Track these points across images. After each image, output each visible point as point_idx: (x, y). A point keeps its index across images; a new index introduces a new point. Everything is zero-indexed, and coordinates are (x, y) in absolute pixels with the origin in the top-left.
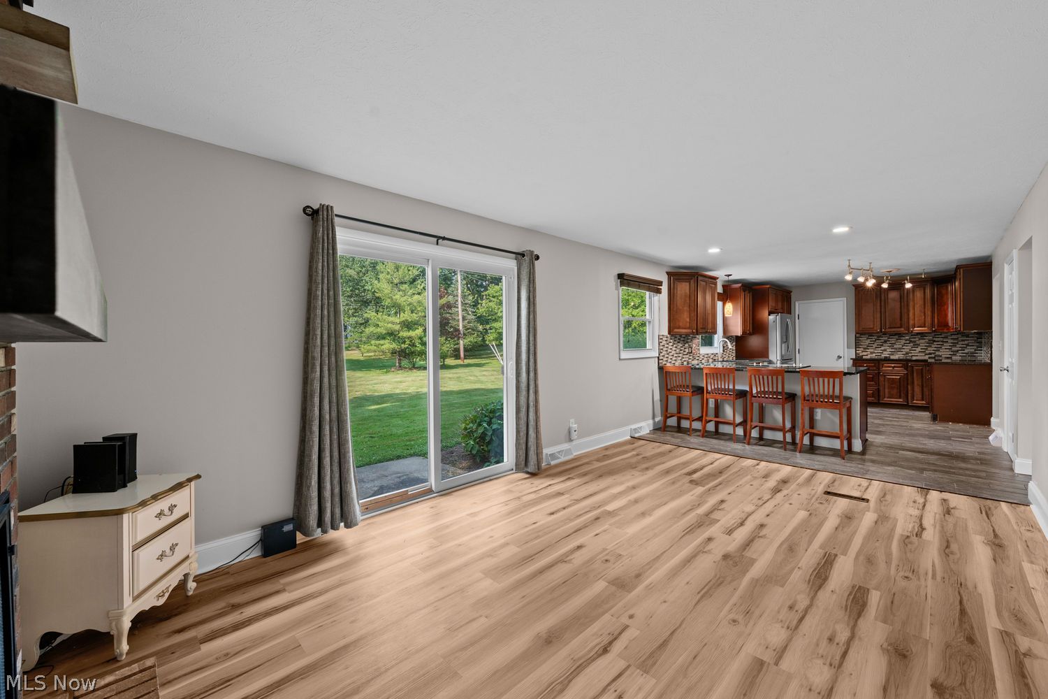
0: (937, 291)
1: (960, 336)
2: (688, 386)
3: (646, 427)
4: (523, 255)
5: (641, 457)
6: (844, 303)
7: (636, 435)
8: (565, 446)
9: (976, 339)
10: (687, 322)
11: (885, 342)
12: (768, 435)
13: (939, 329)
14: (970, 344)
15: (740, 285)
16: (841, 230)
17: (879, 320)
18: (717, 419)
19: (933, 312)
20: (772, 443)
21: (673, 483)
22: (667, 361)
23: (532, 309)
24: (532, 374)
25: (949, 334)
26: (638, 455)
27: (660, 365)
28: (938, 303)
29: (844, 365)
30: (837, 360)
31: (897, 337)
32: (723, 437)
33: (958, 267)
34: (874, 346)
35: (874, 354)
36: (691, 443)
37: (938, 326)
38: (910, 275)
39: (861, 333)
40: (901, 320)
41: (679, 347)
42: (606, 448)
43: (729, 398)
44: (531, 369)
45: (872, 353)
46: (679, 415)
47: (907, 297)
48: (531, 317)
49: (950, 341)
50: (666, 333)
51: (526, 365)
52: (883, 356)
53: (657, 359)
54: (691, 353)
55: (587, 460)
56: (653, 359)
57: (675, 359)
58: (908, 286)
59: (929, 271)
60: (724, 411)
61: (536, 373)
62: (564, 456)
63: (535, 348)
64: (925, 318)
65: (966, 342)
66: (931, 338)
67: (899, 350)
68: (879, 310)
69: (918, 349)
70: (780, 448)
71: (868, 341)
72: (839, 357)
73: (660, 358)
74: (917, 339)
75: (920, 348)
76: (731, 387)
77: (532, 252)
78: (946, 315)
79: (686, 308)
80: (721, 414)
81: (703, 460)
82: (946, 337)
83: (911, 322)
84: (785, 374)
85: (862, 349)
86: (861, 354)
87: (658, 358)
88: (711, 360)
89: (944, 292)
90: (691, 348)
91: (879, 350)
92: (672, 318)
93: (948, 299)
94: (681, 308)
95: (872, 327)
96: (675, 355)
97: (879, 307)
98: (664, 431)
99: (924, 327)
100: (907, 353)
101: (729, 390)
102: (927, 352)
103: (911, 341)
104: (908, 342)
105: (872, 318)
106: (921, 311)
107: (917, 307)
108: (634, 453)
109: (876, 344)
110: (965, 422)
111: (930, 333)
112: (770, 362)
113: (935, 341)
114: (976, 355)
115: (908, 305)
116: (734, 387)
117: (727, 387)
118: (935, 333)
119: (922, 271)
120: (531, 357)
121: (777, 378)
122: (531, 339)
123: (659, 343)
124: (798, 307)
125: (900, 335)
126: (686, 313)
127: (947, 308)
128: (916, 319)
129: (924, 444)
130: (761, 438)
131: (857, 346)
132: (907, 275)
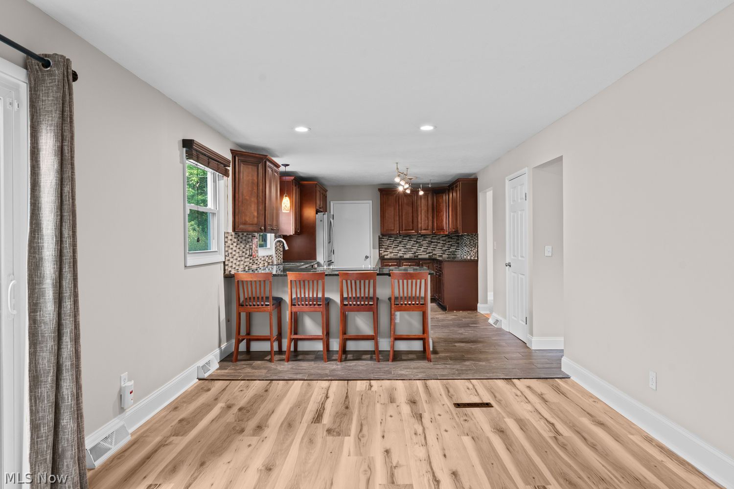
0: (436, 200)
1: (447, 238)
2: (267, 298)
3: (212, 360)
4: (47, 64)
5: (235, 410)
6: (370, 206)
7: (206, 375)
8: (115, 424)
9: (455, 240)
10: (254, 217)
11: (400, 242)
12: (352, 346)
13: (436, 233)
14: (453, 245)
15: (292, 178)
16: (427, 128)
17: (398, 222)
18: (296, 337)
19: (433, 218)
20: (358, 355)
21: (311, 441)
22: (232, 266)
23: (67, 174)
24: (68, 305)
25: (441, 236)
26: (229, 407)
27: (227, 272)
28: (436, 211)
29: (370, 265)
30: (365, 260)
31: (408, 238)
32: (308, 357)
33: (457, 181)
34: (393, 246)
35: (393, 254)
36: (280, 372)
37: (437, 229)
38: (423, 184)
39: (385, 235)
40: (413, 223)
41: (241, 248)
42: (175, 407)
43: (319, 309)
44: (67, 293)
45: (391, 253)
46: (249, 337)
47: (417, 203)
48: (67, 189)
49: (442, 242)
50: (230, 230)
51: (54, 286)
52: (399, 255)
53: (222, 264)
54: (251, 255)
55: (158, 439)
56: (219, 265)
57: (238, 263)
58: (421, 193)
59: (435, 181)
60: (303, 325)
61: (76, 302)
62: (115, 444)
63: (74, 252)
64: (428, 222)
65: (451, 243)
66: (430, 239)
67: (410, 250)
68: (398, 214)
69: (422, 249)
70: (371, 359)
71: (388, 242)
72: (367, 257)
73: (226, 263)
74: (421, 240)
75: (423, 247)
76: (320, 295)
77: (67, 63)
78: (442, 220)
79: (254, 199)
80: (300, 330)
81: (315, 394)
82: (439, 239)
83: (420, 226)
84: (378, 277)
85: (384, 249)
86: (383, 254)
87: (224, 262)
88: (266, 264)
89: (440, 200)
90: (251, 249)
91: (395, 250)
92: (237, 211)
93: (443, 206)
94: (247, 198)
95: (393, 229)
96: (239, 259)
97: (397, 211)
98: (237, 360)
99: (428, 230)
100: (415, 253)
101: (317, 299)
102: (428, 251)
103: (417, 242)
104: (415, 243)
105: (393, 220)
106: (425, 216)
107: (423, 212)
108: (221, 405)
109: (394, 244)
110: (464, 310)
111: (430, 235)
112: (319, 264)
113: (432, 242)
114: (456, 253)
115: (417, 210)
116: (323, 295)
117: (315, 296)
118: (434, 235)
119: (429, 182)
120: (66, 269)
121: (360, 282)
122: (66, 233)
123: (225, 242)
124: (333, 206)
125: (410, 236)
126: (253, 206)
127: (443, 215)
128: (423, 223)
129: (462, 334)
130: (344, 351)
131: (380, 247)
132: (420, 184)
